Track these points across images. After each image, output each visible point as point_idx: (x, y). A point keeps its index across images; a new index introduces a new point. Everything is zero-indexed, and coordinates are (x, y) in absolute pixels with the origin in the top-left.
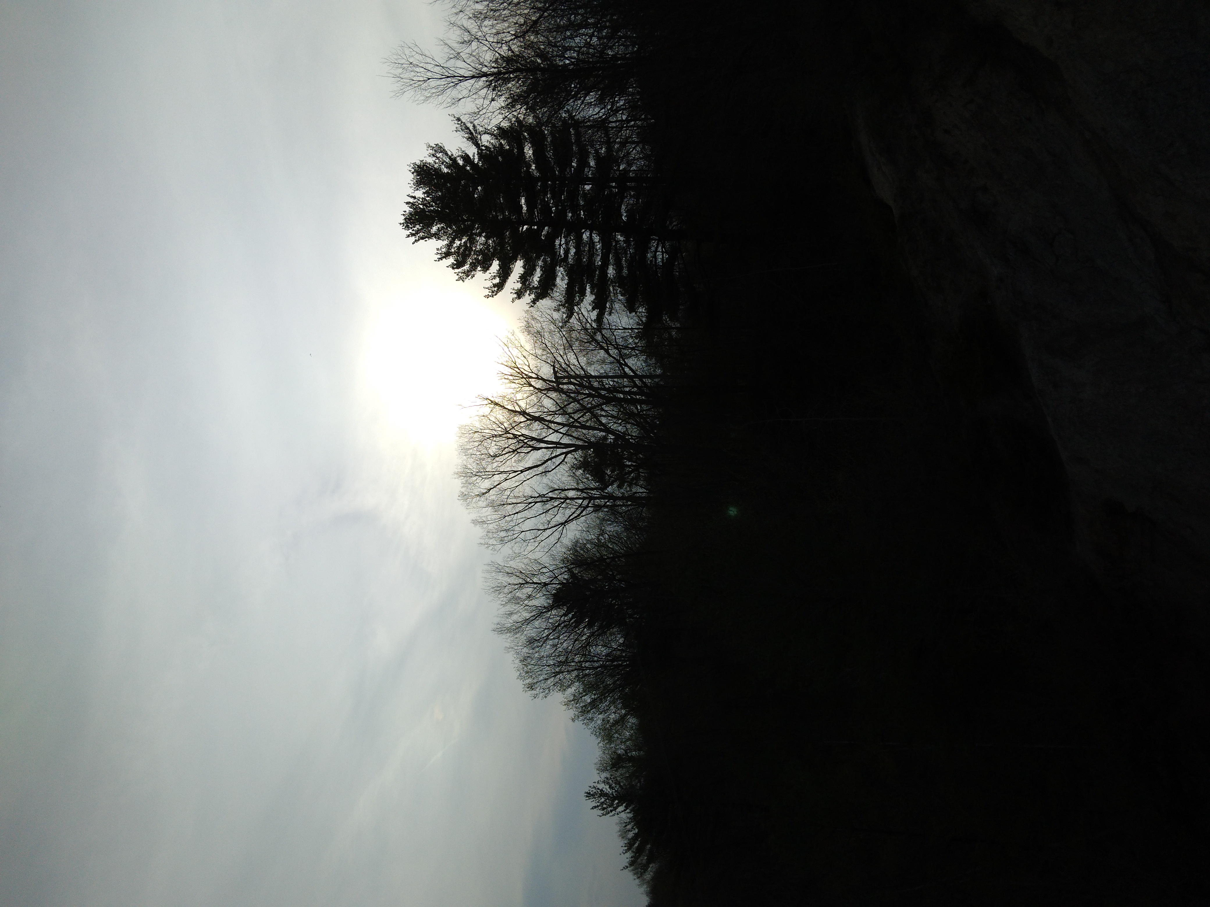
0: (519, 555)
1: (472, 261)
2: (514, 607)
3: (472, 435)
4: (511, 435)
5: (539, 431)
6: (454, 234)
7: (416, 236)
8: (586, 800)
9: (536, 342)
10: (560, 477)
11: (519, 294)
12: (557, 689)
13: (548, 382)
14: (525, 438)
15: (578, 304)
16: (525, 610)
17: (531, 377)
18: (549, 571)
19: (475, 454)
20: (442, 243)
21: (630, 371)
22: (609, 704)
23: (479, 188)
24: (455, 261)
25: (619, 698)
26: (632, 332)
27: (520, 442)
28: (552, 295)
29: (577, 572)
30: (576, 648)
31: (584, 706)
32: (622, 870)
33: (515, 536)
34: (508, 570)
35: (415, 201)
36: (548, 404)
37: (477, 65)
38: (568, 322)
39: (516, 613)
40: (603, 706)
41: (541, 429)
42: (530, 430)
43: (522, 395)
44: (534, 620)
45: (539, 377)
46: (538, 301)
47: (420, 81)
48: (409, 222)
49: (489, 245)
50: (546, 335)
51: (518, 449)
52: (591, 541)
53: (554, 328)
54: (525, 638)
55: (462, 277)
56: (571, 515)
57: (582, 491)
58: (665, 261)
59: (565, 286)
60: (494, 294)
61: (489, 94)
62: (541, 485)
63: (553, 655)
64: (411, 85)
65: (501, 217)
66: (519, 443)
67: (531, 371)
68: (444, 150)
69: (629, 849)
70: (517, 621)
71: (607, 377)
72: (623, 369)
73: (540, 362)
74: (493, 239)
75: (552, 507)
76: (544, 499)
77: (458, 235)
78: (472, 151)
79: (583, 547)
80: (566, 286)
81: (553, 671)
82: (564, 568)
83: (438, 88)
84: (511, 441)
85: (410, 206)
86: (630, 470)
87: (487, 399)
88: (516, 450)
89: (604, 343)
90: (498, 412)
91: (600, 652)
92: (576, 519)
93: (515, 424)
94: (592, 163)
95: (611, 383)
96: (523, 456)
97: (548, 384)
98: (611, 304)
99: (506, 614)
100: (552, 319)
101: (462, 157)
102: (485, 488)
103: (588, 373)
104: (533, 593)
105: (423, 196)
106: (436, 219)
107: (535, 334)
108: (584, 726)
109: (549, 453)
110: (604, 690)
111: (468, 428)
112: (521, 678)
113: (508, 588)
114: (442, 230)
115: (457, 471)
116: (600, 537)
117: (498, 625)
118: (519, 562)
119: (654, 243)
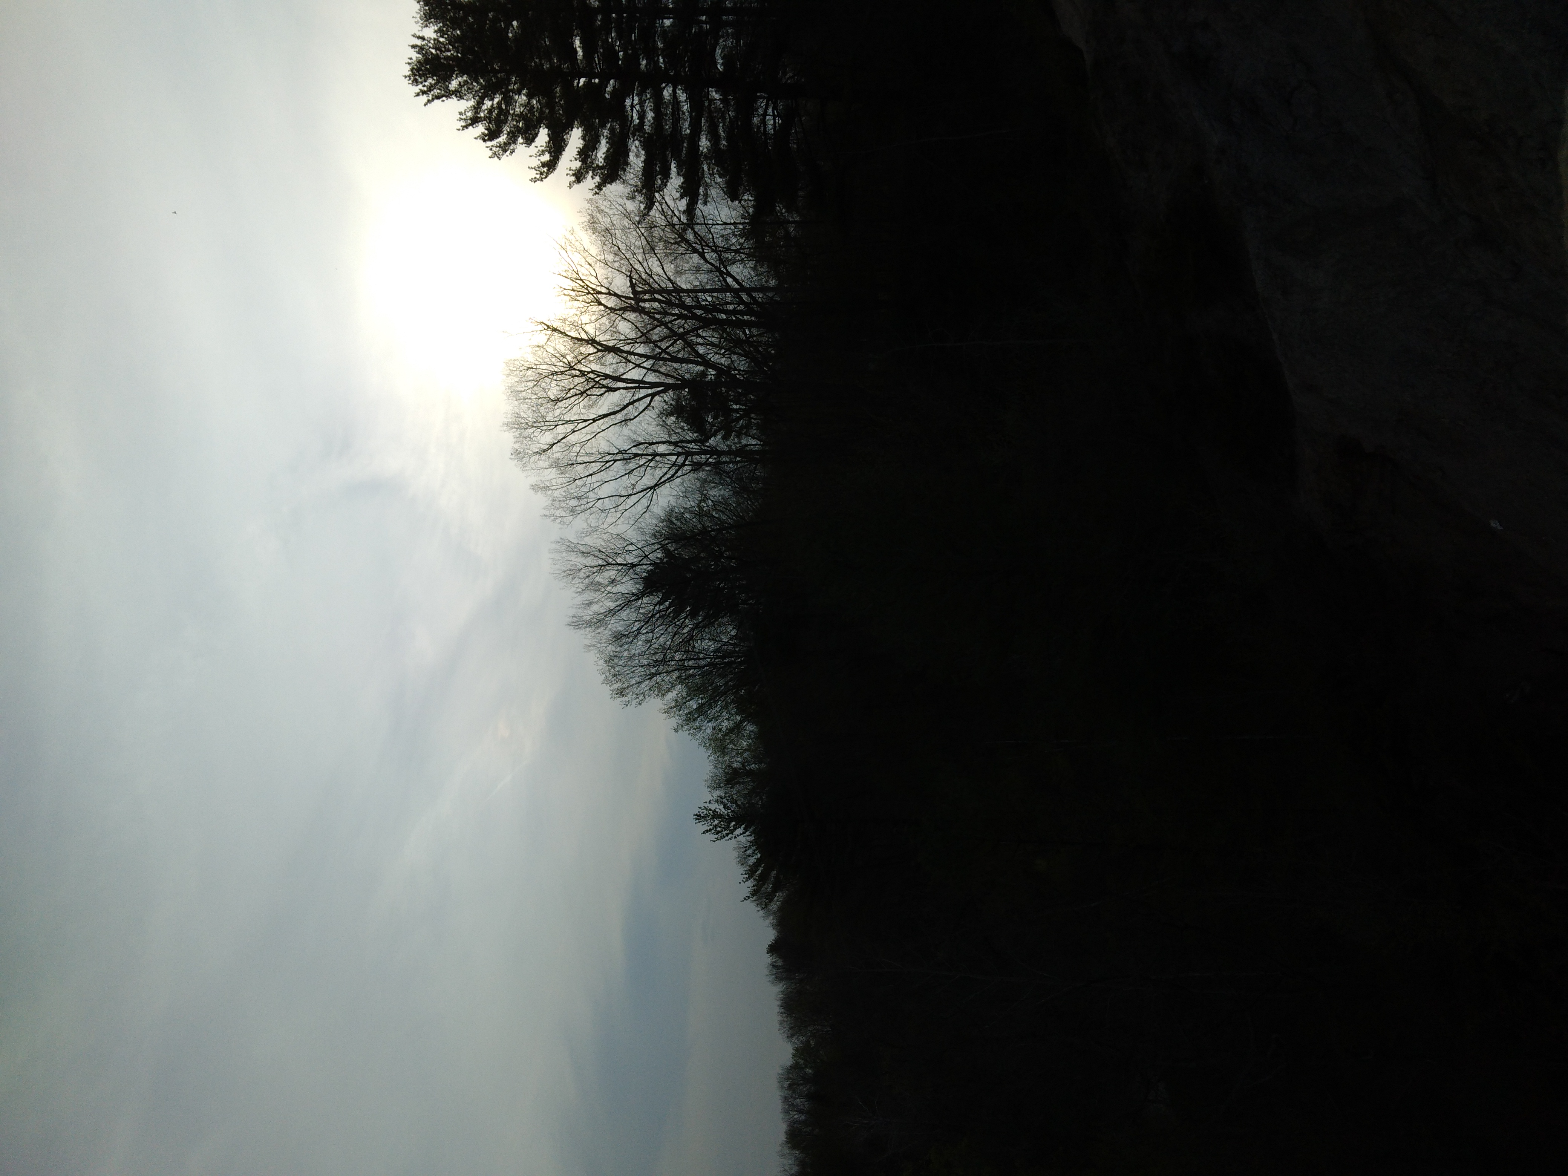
0: (596, 529)
1: (510, 130)
2: (594, 595)
3: (524, 373)
4: (577, 372)
5: (615, 366)
6: (482, 91)
7: (428, 94)
8: (696, 823)
9: (604, 243)
10: (646, 426)
11: (579, 176)
12: (653, 694)
13: (623, 299)
14: (596, 376)
15: (660, 189)
16: (609, 598)
17: (600, 293)
18: (636, 548)
19: (530, 399)
20: (466, 105)
21: (734, 283)
22: (721, 709)
23: (515, 23)
24: (486, 129)
25: (733, 702)
26: (735, 228)
28: (624, 178)
29: (672, 549)
30: (676, 643)
31: (689, 713)
32: (743, 901)
33: (590, 505)
34: (582, 549)
35: (424, 43)
36: (625, 328)
38: (647, 214)
39: (596, 602)
40: (712, 712)
41: (617, 363)
42: (602, 364)
43: (590, 317)
44: (619, 610)
45: (611, 292)
46: (605, 186)
48: (417, 74)
49: (533, 107)
50: (618, 233)
51: (587, 390)
52: (691, 509)
53: (629, 224)
54: (610, 633)
55: (497, 153)
56: (663, 476)
57: (675, 444)
58: (778, 128)
59: (641, 165)
60: (543, 176)
62: (621, 438)
63: (647, 653)
65: (548, 66)
66: (588, 382)
67: (600, 285)
69: (750, 877)
70: (599, 613)
71: (704, 291)
72: (725, 280)
73: (611, 271)
74: (537, 99)
75: (637, 466)
76: (626, 456)
77: (487, 92)
79: (680, 517)
80: (643, 165)
81: (648, 672)
82: (656, 544)
84: (577, 380)
85: (417, 50)
86: (738, 415)
87: (541, 323)
88: (585, 392)
89: (697, 243)
90: (557, 341)
91: (706, 647)
92: (669, 481)
93: (582, 357)
95: (709, 299)
96: (596, 399)
97: (624, 302)
98: (706, 190)
99: (583, 604)
100: (625, 211)
102: (546, 443)
103: (677, 286)
104: (617, 576)
105: (434, 36)
106: (456, 69)
107: (603, 233)
108: (690, 737)
109: (630, 395)
110: (713, 693)
111: (518, 363)
112: (608, 684)
113: (584, 571)
114: (465, 85)
115: (506, 420)
116: (702, 504)
117: (574, 618)
118: (597, 538)
119: (762, 102)
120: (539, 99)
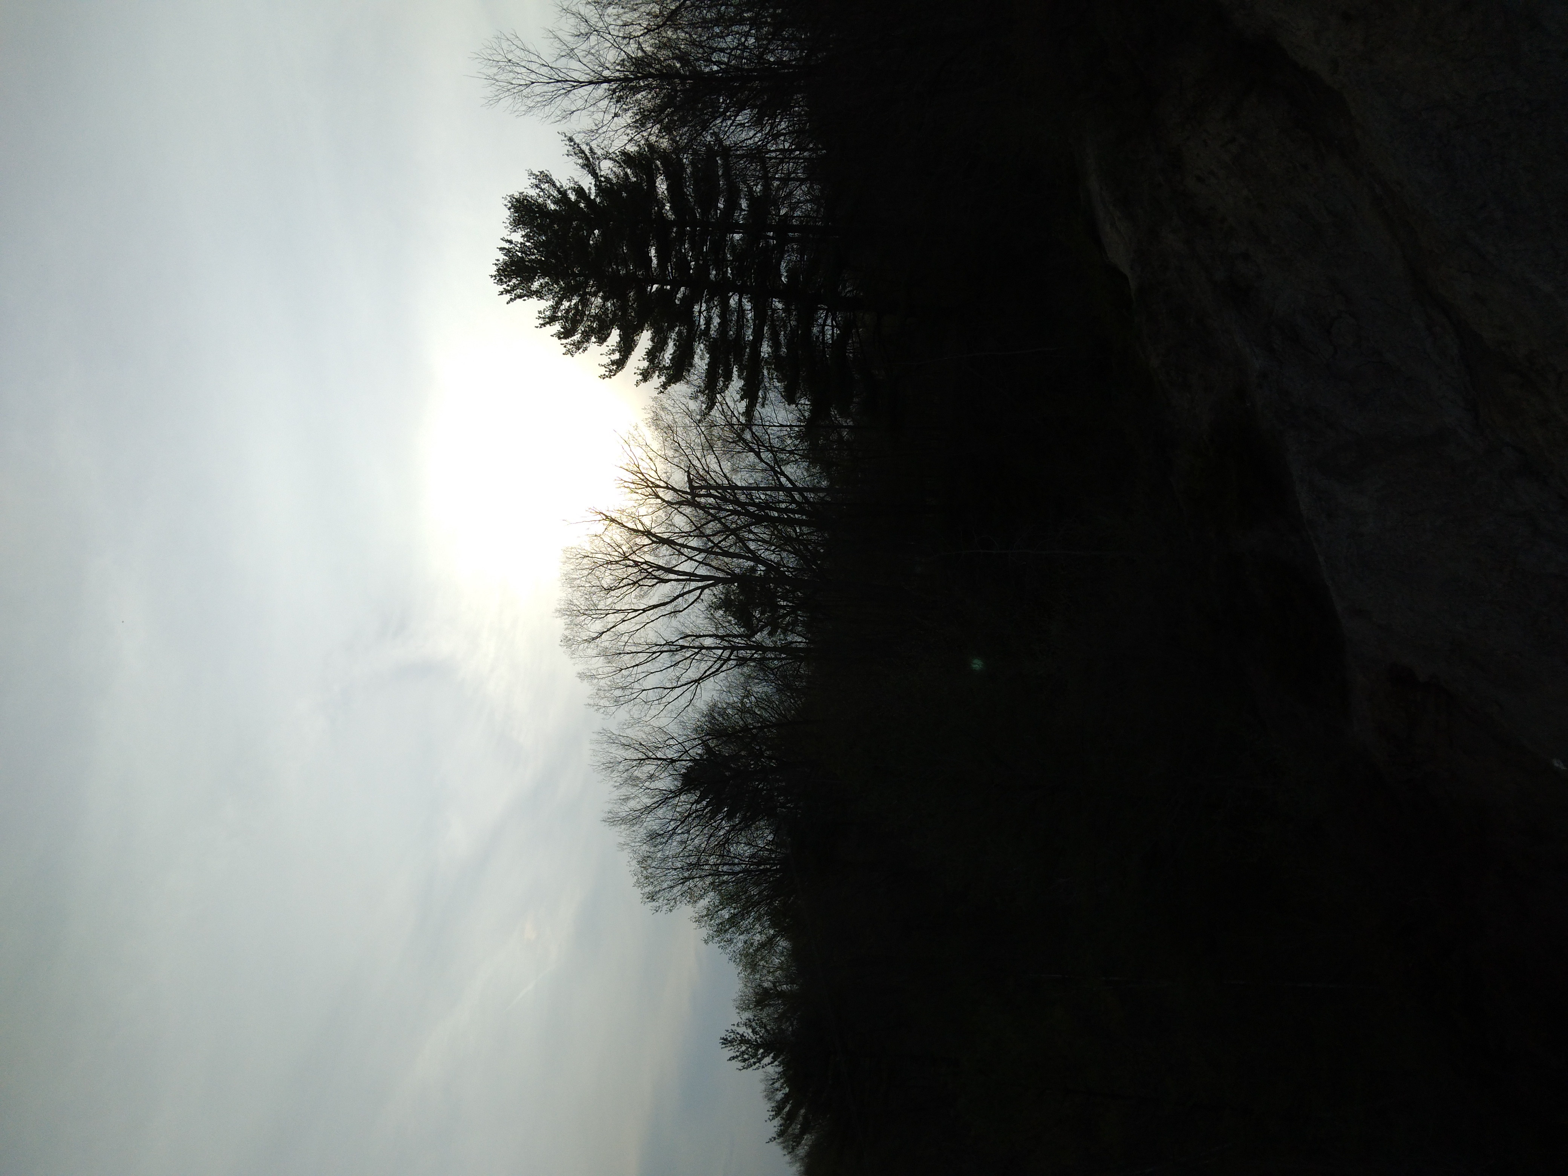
0: (638, 721)
1: (585, 329)
2: (631, 791)
3: (580, 560)
4: (631, 562)
5: (668, 557)
6: (561, 293)
7: (511, 293)
8: (722, 1048)
9: (666, 439)
10: (694, 619)
11: (646, 376)
12: (685, 901)
13: (680, 493)
14: (649, 567)
15: (722, 391)
16: (646, 794)
17: (658, 486)
18: (677, 743)
19: (583, 586)
20: (545, 304)
21: (788, 482)
22: (754, 921)
23: (596, 232)
24: (562, 328)
25: (766, 913)
26: (791, 430)
27: (643, 571)
28: (688, 379)
29: (713, 745)
30: (711, 846)
31: (721, 923)
32: (769, 1142)
33: (634, 696)
34: (623, 741)
35: (510, 246)
36: (680, 522)
37: (597, 67)
38: (708, 414)
39: (633, 798)
40: (745, 923)
41: (670, 555)
42: (656, 556)
43: (647, 509)
44: (656, 808)
45: (669, 486)
46: (670, 386)
47: (521, 85)
48: (503, 274)
49: (607, 309)
50: (680, 431)
51: (640, 580)
52: (733, 705)
53: (690, 422)
54: (645, 832)
55: (570, 351)
56: (708, 669)
57: (722, 638)
58: (836, 338)
59: (705, 367)
60: (612, 373)
61: (611, 106)
62: (669, 629)
63: (681, 855)
64: (509, 90)
65: (624, 272)
66: (641, 572)
67: (659, 479)
68: (550, 179)
69: (777, 1115)
70: (635, 809)
71: (758, 489)
72: (779, 479)
73: (671, 466)
74: (612, 302)
75: (683, 658)
76: (673, 648)
77: (566, 294)
78: (587, 183)
79: (723, 713)
80: (707, 367)
81: (681, 877)
82: (697, 740)
83: (544, 96)
84: (630, 570)
85: (504, 252)
86: (785, 612)
87: (600, 513)
88: (637, 582)
89: (754, 443)
91: (742, 852)
92: (713, 675)
93: (637, 548)
94: (744, 204)
95: (763, 497)
96: (646, 590)
97: (681, 495)
98: (765, 393)
99: (620, 799)
100: (688, 410)
101: (574, 189)
102: (595, 631)
103: (733, 482)
104: (656, 771)
105: (521, 240)
106: (539, 271)
107: (665, 430)
108: (720, 950)
109: (681, 587)
110: (747, 902)
111: (575, 551)
112: (639, 886)
113: (623, 764)
114: (545, 286)
115: (559, 607)
116: (745, 700)
117: (610, 814)
118: (638, 731)
119: (822, 313)
120: (614, 302)
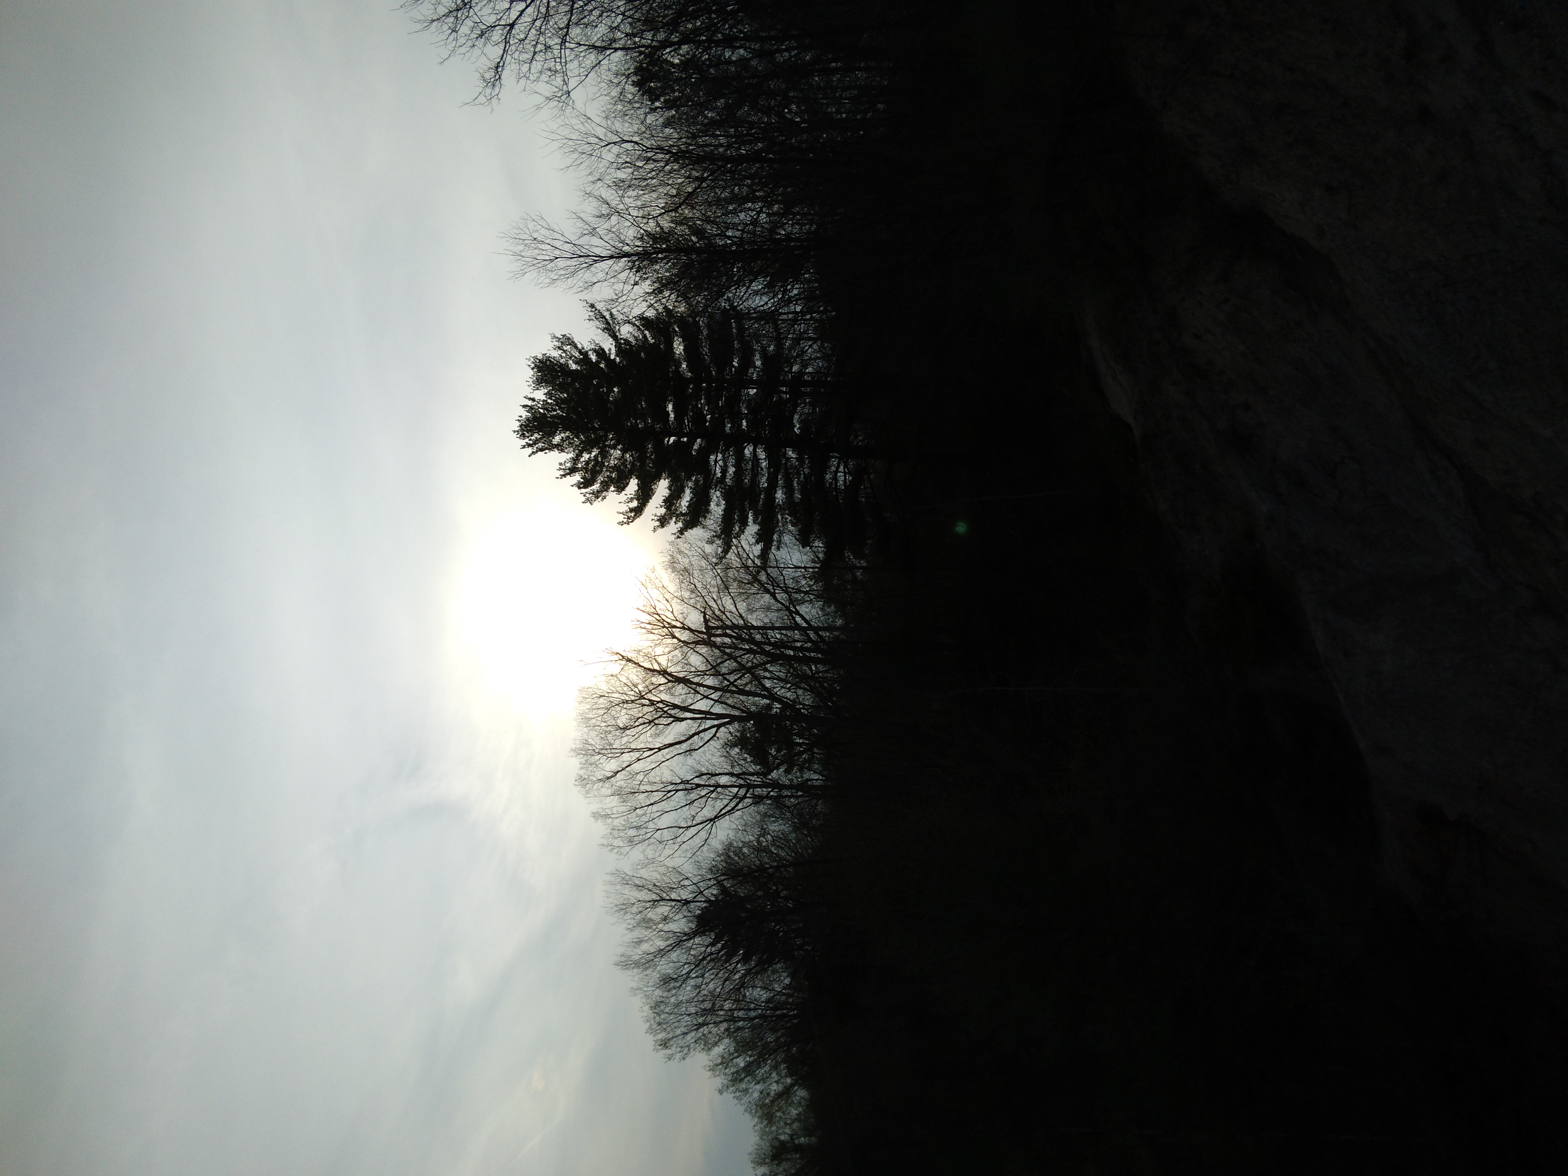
0: (652, 861)
1: (604, 479)
2: (645, 933)
3: (596, 700)
4: (647, 701)
5: (684, 696)
6: (582, 446)
7: (533, 447)
9: (682, 581)
10: (710, 757)
11: (663, 521)
12: (699, 1048)
13: (696, 633)
14: (664, 706)
15: (737, 536)
16: (660, 936)
17: (675, 627)
18: (692, 884)
19: (599, 726)
20: (566, 457)
21: (803, 621)
22: (770, 1069)
23: (615, 389)
24: (582, 478)
25: (783, 1061)
26: (805, 572)
27: (658, 710)
28: (704, 524)
29: (729, 885)
30: (727, 991)
31: (737, 1072)
33: (649, 835)
34: (637, 882)
35: (534, 403)
36: (696, 661)
37: (617, 243)
38: (724, 557)
39: (646, 941)
40: (761, 1072)
41: (686, 694)
42: (672, 695)
43: (663, 649)
44: (670, 951)
45: (685, 626)
46: (687, 531)
47: (546, 260)
48: (525, 429)
49: (626, 460)
50: (696, 573)
51: (655, 719)
52: (749, 844)
53: (706, 565)
54: (658, 976)
55: (589, 499)
56: (724, 808)
57: (738, 776)
58: (847, 484)
59: (721, 513)
60: (630, 520)
61: (630, 278)
62: (684, 768)
63: (695, 1000)
64: (534, 265)
65: (642, 426)
66: (657, 711)
67: (675, 619)
68: (573, 342)
70: (648, 953)
71: (773, 628)
72: (794, 619)
73: (687, 608)
75: (698, 797)
76: (689, 786)
77: (586, 447)
78: (609, 345)
79: (738, 852)
80: (723, 513)
81: (695, 1022)
82: (712, 880)
83: (567, 269)
84: (646, 709)
85: (527, 409)
86: (802, 749)
87: (618, 653)
88: (652, 721)
89: (769, 584)
90: (631, 671)
91: (758, 996)
92: (730, 813)
93: (653, 687)
94: (758, 363)
96: (662, 729)
97: (697, 635)
98: (780, 537)
99: (633, 942)
100: (704, 554)
101: (595, 351)
102: (610, 770)
103: (748, 622)
104: (670, 913)
105: (543, 398)
106: (560, 426)
107: (681, 572)
108: (736, 1101)
109: (696, 725)
110: (763, 1050)
111: (591, 690)
112: (652, 1033)
113: (636, 906)
114: (566, 440)
115: (574, 746)
116: (761, 839)
117: (622, 957)
118: (652, 871)
119: (834, 461)
120: (632, 454)
